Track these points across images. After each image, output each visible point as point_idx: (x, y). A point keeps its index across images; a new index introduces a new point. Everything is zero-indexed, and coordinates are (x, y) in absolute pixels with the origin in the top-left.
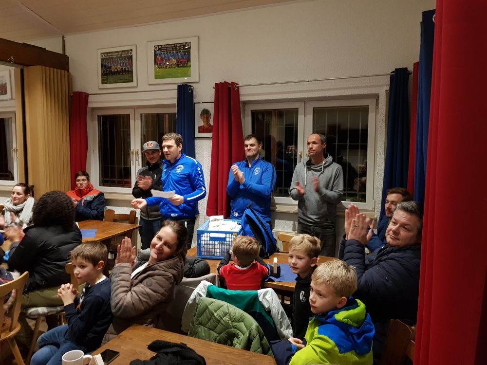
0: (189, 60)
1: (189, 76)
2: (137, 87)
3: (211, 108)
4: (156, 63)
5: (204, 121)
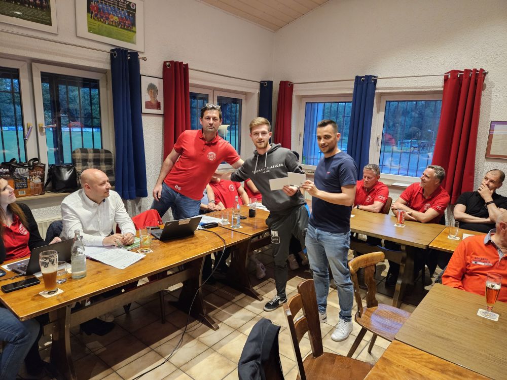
0: (134, 24)
1: (134, 43)
4: (89, 11)
5: (151, 97)
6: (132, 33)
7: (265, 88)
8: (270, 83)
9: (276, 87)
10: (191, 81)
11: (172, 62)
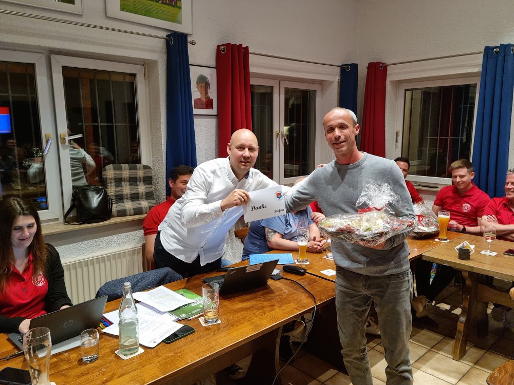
1: (179, 22)
3: (211, 75)
5: (201, 93)
6: (177, 9)
7: (348, 73)
8: (355, 66)
9: (362, 72)
10: (252, 69)
11: (228, 45)
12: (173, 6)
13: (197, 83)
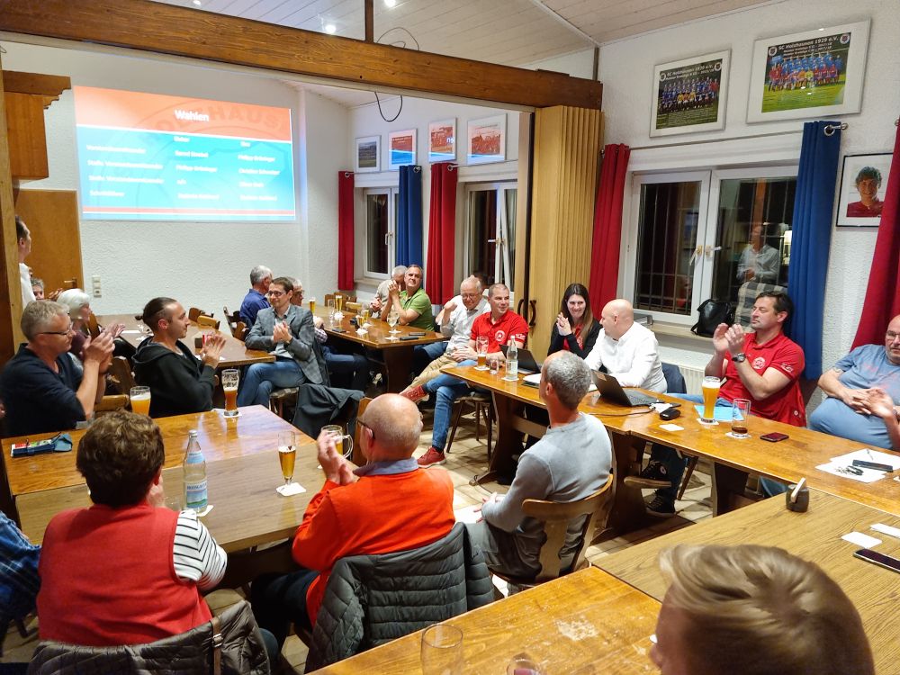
0: (842, 70)
1: (841, 103)
2: (722, 130)
3: (884, 166)
4: (767, 80)
5: (863, 193)
6: (835, 87)
12: (832, 84)
13: (857, 180)
